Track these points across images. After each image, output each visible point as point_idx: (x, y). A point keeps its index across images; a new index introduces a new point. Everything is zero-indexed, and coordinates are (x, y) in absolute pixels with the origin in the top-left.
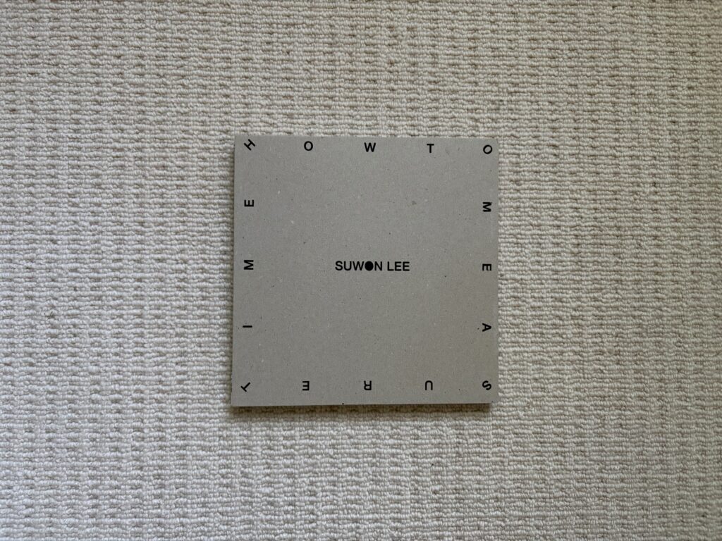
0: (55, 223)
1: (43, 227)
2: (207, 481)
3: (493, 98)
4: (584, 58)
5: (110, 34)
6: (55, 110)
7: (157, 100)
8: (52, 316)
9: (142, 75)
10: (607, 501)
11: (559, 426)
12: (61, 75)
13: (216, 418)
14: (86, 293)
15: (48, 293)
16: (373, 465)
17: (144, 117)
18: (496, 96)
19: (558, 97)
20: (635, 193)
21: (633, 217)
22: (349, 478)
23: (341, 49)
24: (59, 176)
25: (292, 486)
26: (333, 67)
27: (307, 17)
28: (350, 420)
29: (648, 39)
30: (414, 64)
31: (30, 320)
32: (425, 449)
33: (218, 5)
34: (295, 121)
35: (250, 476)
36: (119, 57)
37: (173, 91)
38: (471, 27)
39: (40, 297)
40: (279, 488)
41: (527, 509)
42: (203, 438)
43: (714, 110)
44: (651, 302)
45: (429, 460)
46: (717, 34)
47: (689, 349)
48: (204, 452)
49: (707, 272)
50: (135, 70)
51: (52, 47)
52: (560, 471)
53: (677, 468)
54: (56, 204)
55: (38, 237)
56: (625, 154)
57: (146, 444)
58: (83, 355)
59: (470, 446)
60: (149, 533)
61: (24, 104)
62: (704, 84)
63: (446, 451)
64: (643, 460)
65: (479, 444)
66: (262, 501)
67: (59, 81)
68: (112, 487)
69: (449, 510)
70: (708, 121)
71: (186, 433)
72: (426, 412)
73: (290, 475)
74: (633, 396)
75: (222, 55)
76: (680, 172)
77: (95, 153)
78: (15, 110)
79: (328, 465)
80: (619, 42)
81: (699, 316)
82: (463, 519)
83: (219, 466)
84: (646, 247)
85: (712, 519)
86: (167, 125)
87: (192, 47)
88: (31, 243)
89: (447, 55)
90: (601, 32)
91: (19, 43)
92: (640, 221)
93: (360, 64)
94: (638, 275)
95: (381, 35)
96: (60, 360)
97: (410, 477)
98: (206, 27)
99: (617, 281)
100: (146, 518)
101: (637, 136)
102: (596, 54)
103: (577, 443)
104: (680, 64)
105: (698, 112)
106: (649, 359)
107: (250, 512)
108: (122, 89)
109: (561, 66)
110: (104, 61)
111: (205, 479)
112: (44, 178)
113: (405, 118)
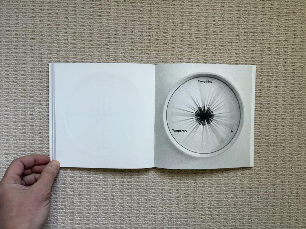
0: (41, 97)
1: (37, 99)
3: (213, 51)
5: (63, 23)
6: (41, 53)
7: (80, 50)
8: (40, 133)
9: (75, 40)
10: (252, 210)
11: (234, 180)
12: (44, 39)
15: (39, 124)
16: (162, 193)
17: (76, 56)
18: (214, 50)
19: (239, 51)
20: (268, 90)
21: (267, 100)
22: (152, 198)
23: (153, 31)
24: (43, 79)
25: (130, 200)
26: (150, 38)
27: (140, 18)
29: (277, 28)
30: (182, 37)
31: (32, 134)
33: (105, 12)
34: (134, 59)
35: (114, 196)
36: (66, 33)
37: (87, 46)
38: (205, 22)
39: (35, 126)
40: (125, 201)
41: (221, 212)
42: (97, 181)
43: (302, 58)
44: (273, 133)
45: (183, 192)
46: (305, 27)
47: (287, 152)
48: (97, 186)
49: (296, 122)
50: (72, 38)
51: (40, 28)
52: (234, 198)
53: (280, 198)
54: (42, 90)
55: (35, 103)
56: (265, 75)
57: (75, 183)
59: (199, 187)
60: (76, 216)
61: (29, 50)
62: (298, 47)
63: (190, 189)
64: (267, 195)
65: (203, 187)
66: (119, 206)
67: (43, 42)
68: (62, 198)
69: (190, 211)
70: (299, 62)
71: (90, 179)
72: (183, 174)
73: (130, 196)
74: (264, 170)
75: (106, 32)
76: (287, 82)
78: (26, 53)
79: (144, 193)
80: (265, 30)
81: (292, 140)
82: (196, 215)
83: (103, 192)
84: (272, 112)
85: (293, 218)
86: (85, 60)
87: (95, 29)
88: (32, 105)
89: (196, 34)
90: (258, 25)
91: (27, 26)
92: (270, 102)
93: (161, 37)
94: (268, 123)
95: (169, 25)
96: (43, 150)
97: (176, 198)
98: (100, 21)
99: (260, 125)
100: (75, 210)
101: (270, 67)
102: (255, 34)
103: (241, 187)
104: (289, 39)
105: (296, 58)
106: (271, 156)
107: (114, 209)
108: (67, 45)
109: (241, 39)
110: (60, 34)
111: (97, 196)
112: (37, 80)
113: (178, 59)
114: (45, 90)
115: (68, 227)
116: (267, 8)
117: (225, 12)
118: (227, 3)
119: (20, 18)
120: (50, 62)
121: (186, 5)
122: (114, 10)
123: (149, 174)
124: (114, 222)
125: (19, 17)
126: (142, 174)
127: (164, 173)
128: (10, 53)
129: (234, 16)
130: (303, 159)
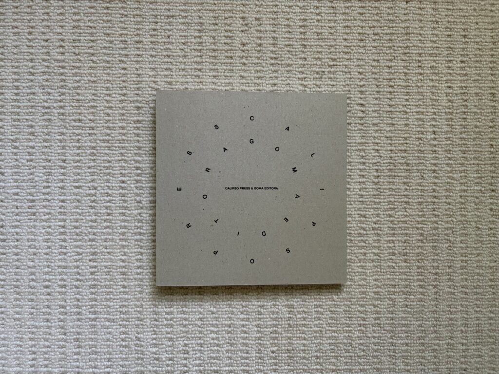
0: (2, 160)
2: (111, 343)
3: (318, 70)
5: (40, 24)
7: (74, 71)
9: (63, 54)
10: (396, 359)
11: (362, 306)
12: (6, 54)
13: (117, 299)
14: (25, 211)
16: (229, 332)
17: (65, 84)
18: (320, 68)
19: (365, 69)
20: (420, 139)
21: (418, 157)
22: (212, 341)
23: (207, 34)
24: (5, 127)
25: (171, 347)
26: (201, 47)
27: (182, 11)
28: (213, 301)
29: (432, 26)
30: (260, 45)
32: (266, 322)
34: (173, 87)
35: (142, 340)
36: (47, 41)
37: (85, 65)
38: (302, 17)
40: (162, 348)
41: (339, 364)
42: (109, 313)
43: (480, 78)
44: (430, 218)
45: (269, 329)
46: (483, 22)
47: (457, 252)
48: (109, 323)
49: (472, 197)
50: (58, 50)
52: (363, 338)
53: (446, 336)
54: (3, 147)
56: (413, 111)
57: (68, 317)
58: (23, 254)
59: (298, 320)
62: (472, 59)
63: (281, 323)
64: (422, 331)
65: (304, 319)
66: (150, 358)
67: (5, 59)
68: (45, 347)
69: (283, 365)
70: (475, 86)
71: (96, 309)
72: (267, 296)
73: (170, 339)
74: (415, 285)
75: (121, 39)
76: (453, 123)
77: (30, 110)
79: (197, 332)
80: (410, 28)
81: (465, 228)
83: (120, 333)
84: (428, 178)
86: (81, 90)
87: (99, 33)
89: (284, 38)
90: (397, 21)
92: (424, 160)
93: (221, 45)
94: (421, 198)
95: (236, 24)
96: (8, 257)
97: (255, 341)
98: (109, 18)
99: (406, 203)
100: (69, 368)
101: (422, 97)
102: (393, 37)
103: (375, 318)
104: (455, 44)
105: (468, 80)
106: (428, 258)
107: (141, 365)
108: (49, 64)
109: (367, 47)
110: (36, 44)
113: (253, 85)
123: (205, 297)
126: (191, 298)
127: (234, 295)
129: (353, 4)
130: (486, 264)
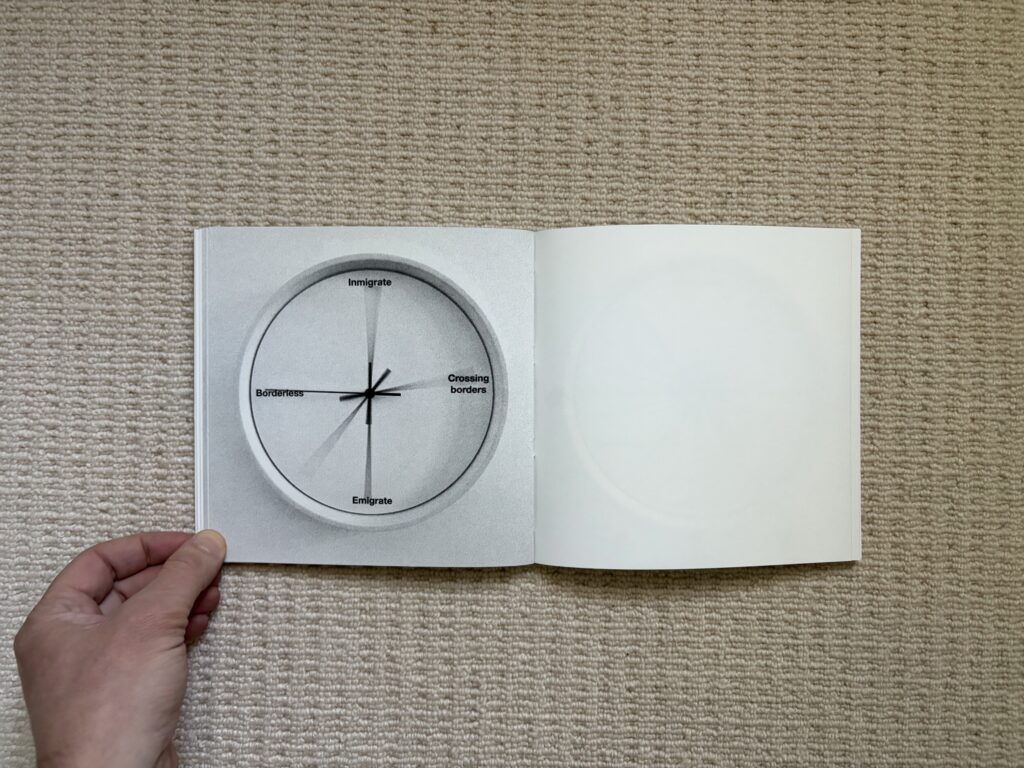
0: (164, 337)
1: (151, 342)
2: (345, 664)
3: (719, 189)
4: (838, 138)
5: (237, 102)
6: (168, 197)
7: (292, 185)
8: (159, 453)
9: (275, 154)
10: (851, 710)
11: (791, 611)
12: (176, 152)
13: (357, 587)
15: (155, 424)
16: (553, 652)
17: (276, 206)
18: (722, 186)
19: (803, 189)
20: (901, 315)
21: (896, 347)
22: (521, 667)
23: (525, 123)
24: (172, 279)
25: (449, 675)
26: (515, 147)
27: (484, 82)
29: (925, 115)
30: (618, 144)
31: (132, 457)
33: (372, 66)
34: (465, 215)
35: (397, 660)
36: (248, 131)
37: (313, 173)
38: (693, 96)
39: (145, 429)
41: (747, 715)
42: (341, 610)
43: (1010, 209)
44: (917, 456)
45: (623, 648)
46: (1017, 110)
47: (965, 519)
48: (341, 628)
50: (267, 148)
51: (164, 116)
52: (791, 669)
53: (943, 671)
54: (168, 313)
55: (144, 354)
56: (889, 264)
57: (270, 616)
59: (676, 633)
60: (273, 725)
61: (129, 187)
62: (996, 175)
63: (645, 637)
64: (900, 660)
65: (687, 631)
66: (412, 692)
67: (173, 160)
68: (229, 667)
69: (647, 713)
70: (1000, 223)
71: (320, 603)
72: (621, 588)
73: (448, 661)
74: (888, 576)
75: (375, 129)
76: (961, 288)
78: (117, 195)
79: (495, 650)
80: (886, 119)
81: (979, 477)
82: (665, 725)
83: (360, 646)
84: (913, 385)
85: (987, 739)
86: (305, 216)
87: (339, 119)
88: (136, 362)
89: (661, 132)
90: (862, 106)
91: (123, 110)
92: (906, 352)
93: (549, 142)
94: (900, 421)
95: (577, 106)
96: (169, 507)
97: (598, 669)
98: (356, 94)
99: (873, 428)
100: (268, 706)
101: (904, 241)
102: (855, 134)
103: (815, 634)
104: (966, 148)
105: (988, 211)
106: (912, 529)
107: (396, 705)
108: (250, 171)
109: (808, 149)
110: (229, 136)
111: (342, 661)
112: (153, 281)
113: (604, 214)
114: (178, 313)
115: (247, 763)
116: (893, 49)
117: (758, 65)
118: (763, 36)
119: (100, 83)
120: (193, 223)
121: (632, 43)
122: (401, 58)
123: (512, 587)
124: (395, 746)
125: (97, 80)
126: (487, 588)
127: (562, 586)
128: (67, 195)
129: (785, 75)
130: (1017, 542)
